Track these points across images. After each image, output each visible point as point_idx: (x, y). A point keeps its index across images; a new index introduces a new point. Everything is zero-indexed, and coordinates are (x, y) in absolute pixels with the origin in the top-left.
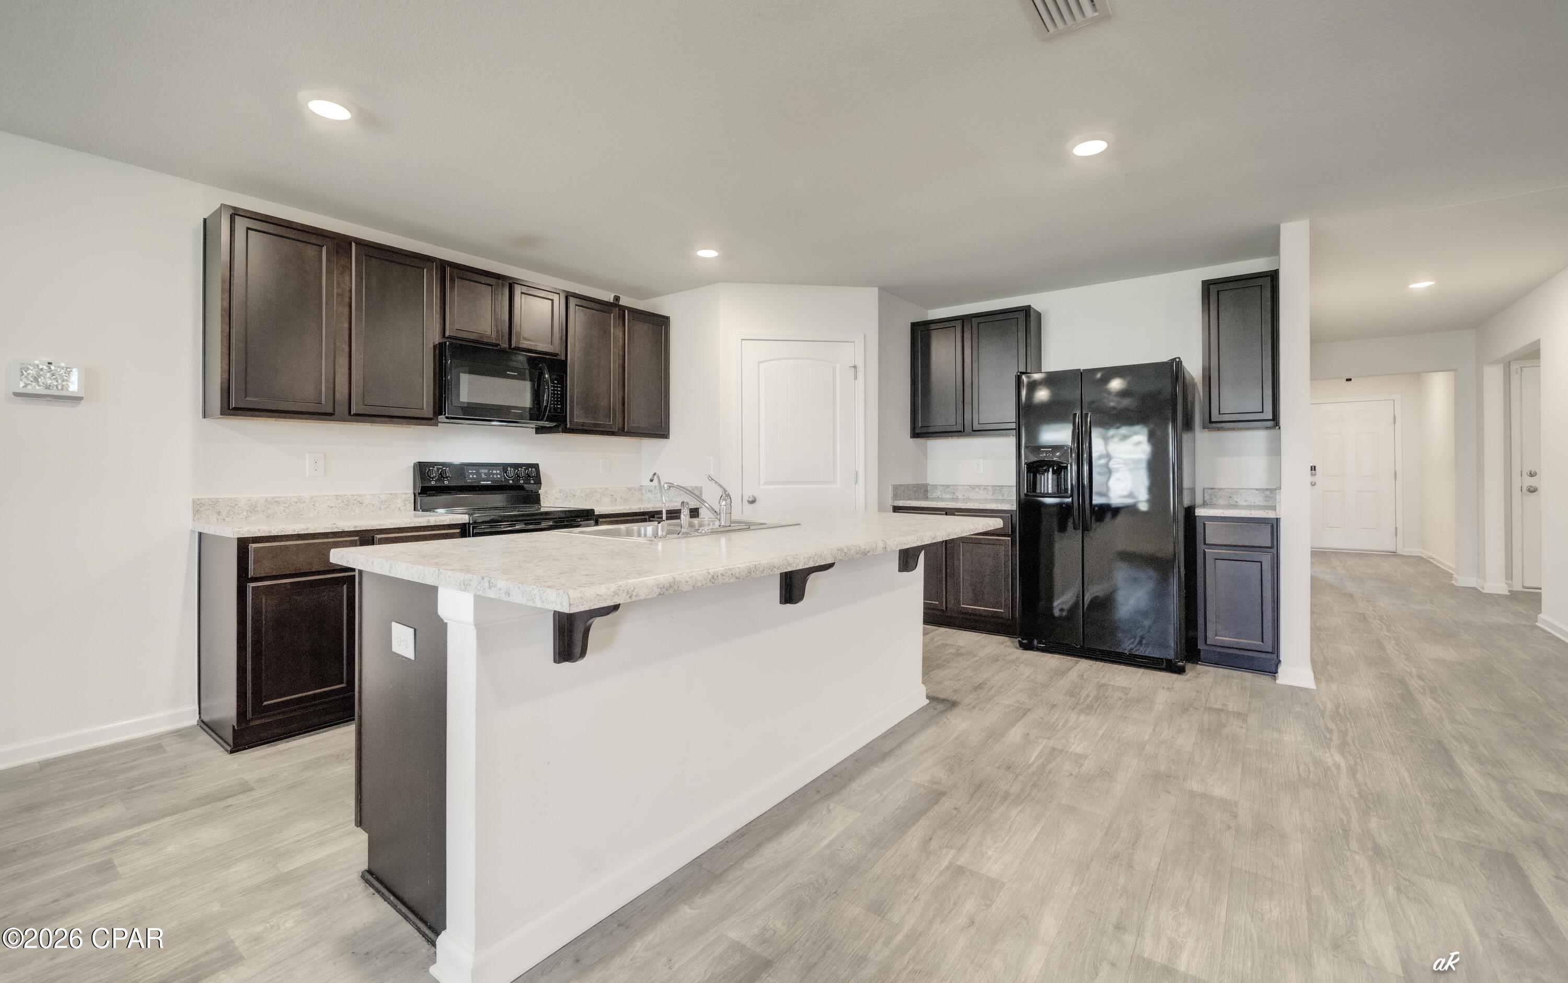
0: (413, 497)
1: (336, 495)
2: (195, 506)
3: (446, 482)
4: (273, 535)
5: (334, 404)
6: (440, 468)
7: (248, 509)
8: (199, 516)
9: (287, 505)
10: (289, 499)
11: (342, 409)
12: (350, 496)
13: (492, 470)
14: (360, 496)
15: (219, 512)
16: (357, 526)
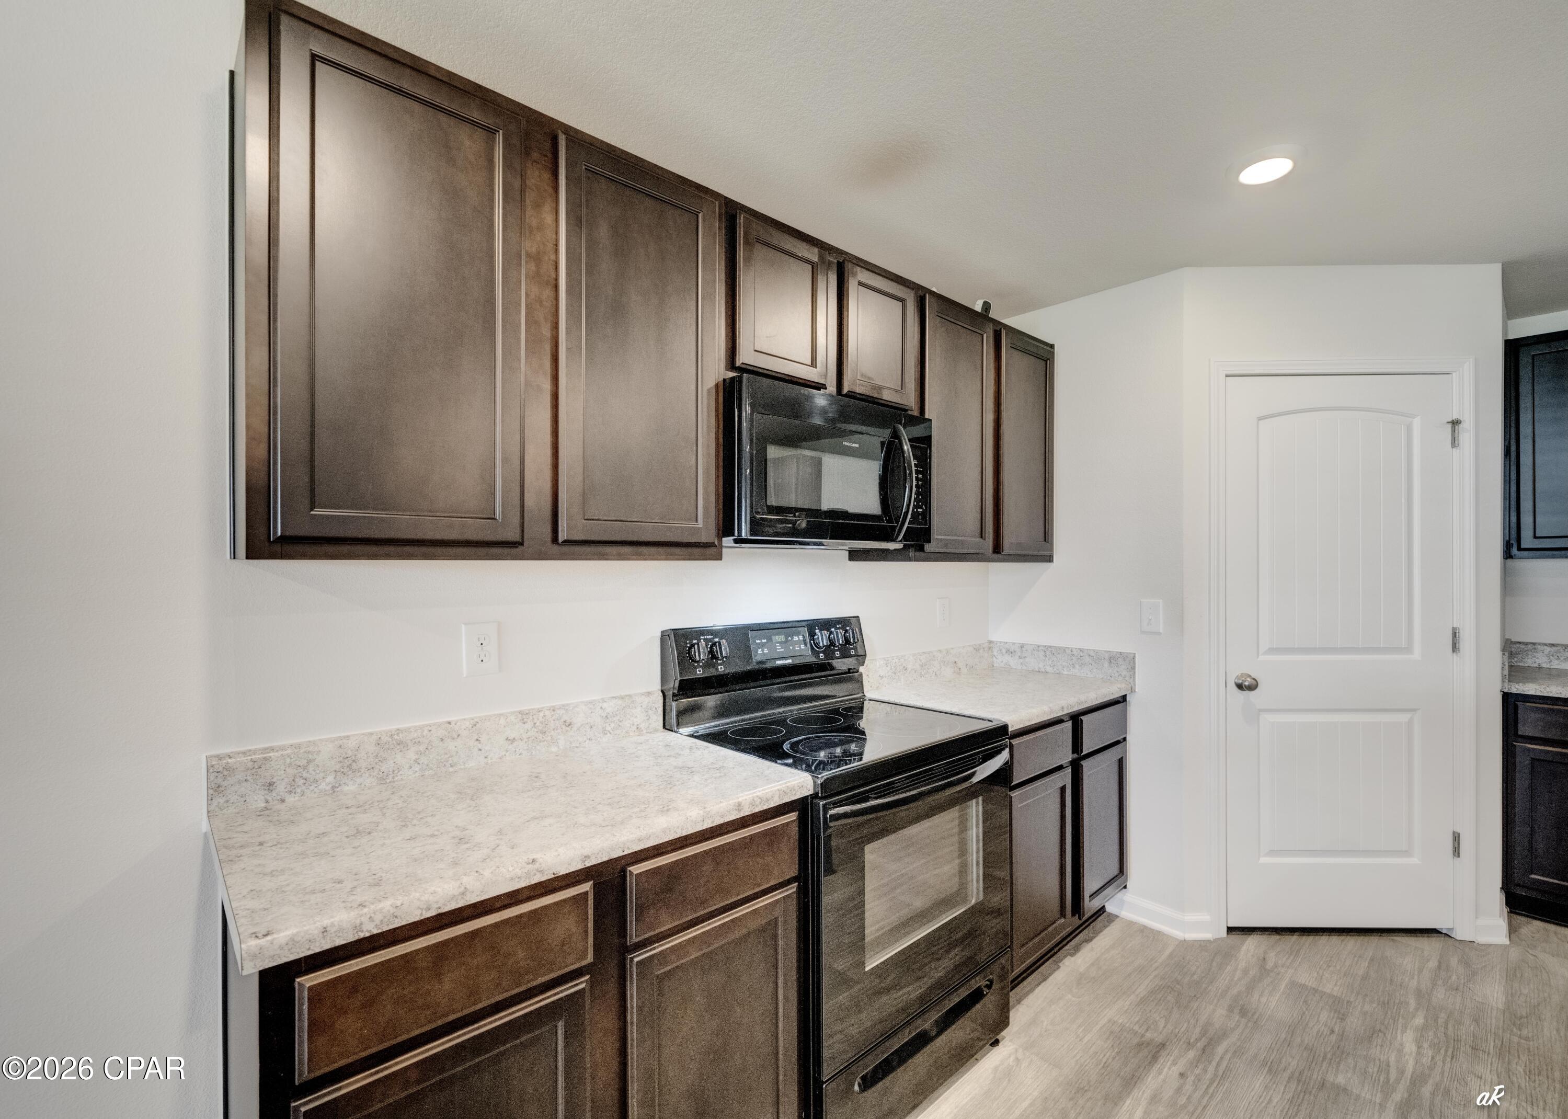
0: (662, 701)
1: (520, 712)
2: (212, 778)
3: (721, 669)
4: (367, 935)
5: (522, 516)
6: (710, 640)
7: (337, 767)
8: (222, 801)
9: (422, 748)
10: (426, 732)
11: (540, 529)
12: (547, 713)
13: (792, 637)
14: (564, 707)
15: (271, 784)
16: (587, 857)
